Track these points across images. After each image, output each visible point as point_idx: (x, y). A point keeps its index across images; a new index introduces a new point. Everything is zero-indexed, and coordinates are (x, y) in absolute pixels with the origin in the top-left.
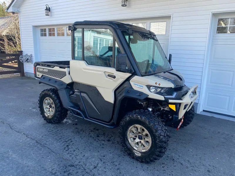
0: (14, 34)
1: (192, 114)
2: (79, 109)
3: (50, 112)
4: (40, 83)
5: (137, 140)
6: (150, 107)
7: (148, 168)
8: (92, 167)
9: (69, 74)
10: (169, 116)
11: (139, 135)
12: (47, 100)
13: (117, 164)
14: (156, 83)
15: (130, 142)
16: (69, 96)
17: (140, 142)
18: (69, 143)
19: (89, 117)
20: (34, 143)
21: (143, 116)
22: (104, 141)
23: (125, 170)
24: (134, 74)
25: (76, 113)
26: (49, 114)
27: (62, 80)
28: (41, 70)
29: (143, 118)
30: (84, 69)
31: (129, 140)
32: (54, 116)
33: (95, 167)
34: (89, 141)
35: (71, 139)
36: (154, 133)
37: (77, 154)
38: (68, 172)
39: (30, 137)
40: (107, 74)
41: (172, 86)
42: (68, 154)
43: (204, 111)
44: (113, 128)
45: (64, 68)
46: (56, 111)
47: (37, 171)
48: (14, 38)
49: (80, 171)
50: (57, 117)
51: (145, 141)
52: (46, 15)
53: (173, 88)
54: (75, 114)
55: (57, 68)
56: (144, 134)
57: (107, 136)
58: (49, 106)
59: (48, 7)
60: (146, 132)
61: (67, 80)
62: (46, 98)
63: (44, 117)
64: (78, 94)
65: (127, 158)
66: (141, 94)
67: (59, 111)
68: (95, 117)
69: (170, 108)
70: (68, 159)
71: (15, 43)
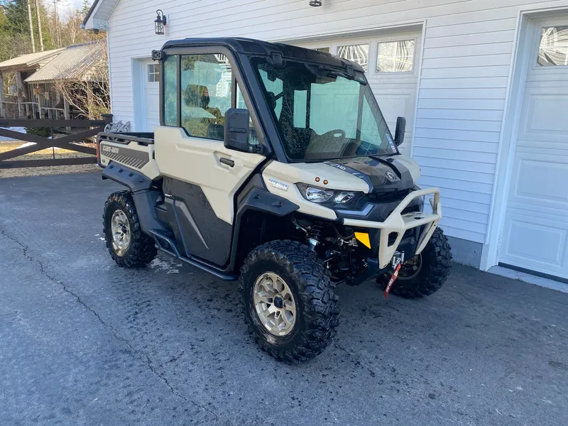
0: (104, 79)
1: (441, 264)
2: (172, 237)
3: (122, 243)
4: (104, 178)
5: (273, 309)
6: (313, 237)
7: (287, 373)
8: (167, 359)
9: (154, 158)
10: (363, 260)
11: (276, 298)
12: (118, 215)
13: (222, 358)
14: (317, 179)
15: (258, 311)
16: (156, 206)
17: (278, 313)
18: (143, 308)
19: (189, 254)
20: (71, 302)
21: (282, 252)
22: (219, 310)
23: (235, 373)
24: (271, 156)
25: (167, 246)
26: (121, 245)
27: (142, 170)
28: (107, 149)
29: (282, 257)
30: (180, 146)
31: (257, 307)
32: (130, 251)
33: (173, 360)
34: (186, 308)
35: (149, 301)
36: (300, 293)
37: (148, 332)
38: (113, 363)
39: (70, 290)
40: (220, 156)
41: (365, 188)
42: (129, 328)
43: (501, 265)
44: (232, 280)
45: (146, 144)
46: (133, 241)
47: (54, 354)
48: (105, 88)
49: (137, 363)
50: (134, 254)
51: (286, 311)
52: (156, 33)
53: (366, 192)
54: (164, 248)
55: (134, 146)
56: (284, 293)
57: (231, 301)
58: (122, 230)
59: (161, 15)
60: (288, 290)
61: (150, 171)
62: (117, 211)
63: (113, 252)
64: (171, 201)
65: (252, 350)
66: (282, 202)
67: (137, 240)
68: (200, 256)
69: (358, 242)
70: (124, 337)
71: (106, 99)
